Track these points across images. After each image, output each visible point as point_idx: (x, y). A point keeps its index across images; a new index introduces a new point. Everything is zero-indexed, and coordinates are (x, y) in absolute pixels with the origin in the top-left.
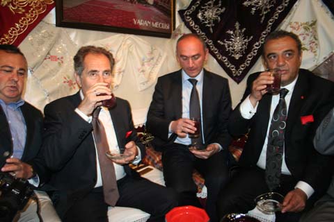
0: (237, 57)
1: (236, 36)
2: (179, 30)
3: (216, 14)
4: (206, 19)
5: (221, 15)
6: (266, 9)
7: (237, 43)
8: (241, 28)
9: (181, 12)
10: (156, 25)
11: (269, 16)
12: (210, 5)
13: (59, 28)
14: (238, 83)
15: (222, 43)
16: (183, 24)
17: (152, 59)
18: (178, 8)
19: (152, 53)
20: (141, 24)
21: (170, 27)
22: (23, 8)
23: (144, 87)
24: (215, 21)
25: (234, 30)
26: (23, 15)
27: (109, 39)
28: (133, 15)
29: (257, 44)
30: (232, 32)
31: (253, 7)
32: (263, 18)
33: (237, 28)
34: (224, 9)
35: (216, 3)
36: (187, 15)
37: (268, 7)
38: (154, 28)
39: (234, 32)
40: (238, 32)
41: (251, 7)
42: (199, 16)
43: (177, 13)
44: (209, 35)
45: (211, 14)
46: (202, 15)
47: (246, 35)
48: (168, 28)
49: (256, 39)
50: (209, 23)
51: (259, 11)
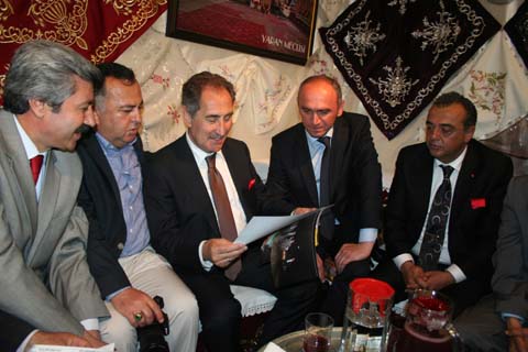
0: (393, 104)
1: (395, 75)
2: (317, 55)
3: (372, 41)
4: (356, 45)
5: (378, 44)
6: (442, 47)
7: (396, 86)
8: (403, 66)
9: (323, 31)
10: (288, 45)
11: (444, 56)
12: (363, 26)
13: (168, 38)
14: (390, 139)
15: (374, 82)
16: (323, 47)
17: (279, 92)
18: (319, 24)
19: (279, 84)
20: (270, 42)
21: (306, 50)
22: (130, 8)
23: (264, 130)
24: (369, 50)
25: (394, 66)
26: (130, 17)
27: (228, 59)
28: (261, 30)
29: (423, 91)
30: (390, 69)
31: (425, 40)
32: (436, 58)
33: (399, 64)
34: (384, 36)
35: (372, 26)
36: (329, 36)
37: (446, 45)
38: (286, 49)
39: (393, 69)
40: (399, 70)
41: (422, 39)
42: (347, 39)
43: (317, 31)
44: (357, 68)
45: (363, 39)
46: (351, 39)
47: (409, 76)
48: (304, 51)
49: (423, 84)
50: (359, 52)
51: (431, 47)
